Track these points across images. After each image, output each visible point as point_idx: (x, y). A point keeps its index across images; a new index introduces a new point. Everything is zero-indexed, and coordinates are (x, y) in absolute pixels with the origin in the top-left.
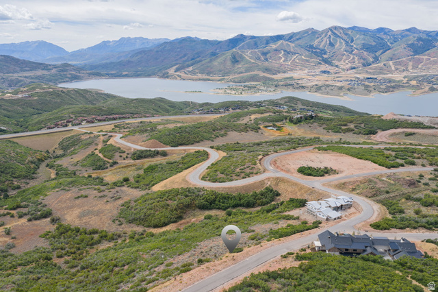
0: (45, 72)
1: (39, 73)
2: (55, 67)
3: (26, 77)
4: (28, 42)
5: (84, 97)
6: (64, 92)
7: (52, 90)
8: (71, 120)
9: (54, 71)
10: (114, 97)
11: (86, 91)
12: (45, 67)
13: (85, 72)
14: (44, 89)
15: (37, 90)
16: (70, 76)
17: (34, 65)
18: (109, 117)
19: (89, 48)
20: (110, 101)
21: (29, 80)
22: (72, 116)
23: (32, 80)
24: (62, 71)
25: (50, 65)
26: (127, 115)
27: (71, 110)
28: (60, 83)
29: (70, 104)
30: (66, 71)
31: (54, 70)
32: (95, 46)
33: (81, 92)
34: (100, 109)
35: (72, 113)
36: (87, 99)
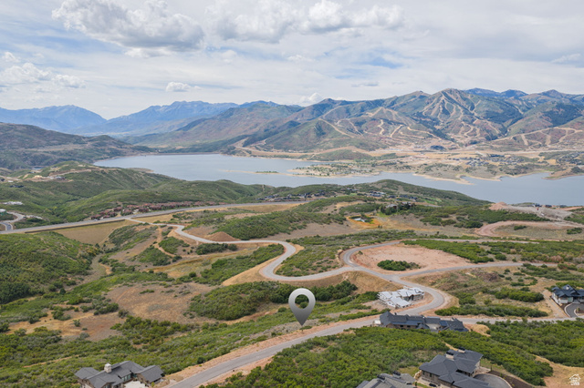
0: (78, 147)
1: (71, 147)
2: (91, 139)
3: (54, 153)
4: (54, 108)
5: (129, 179)
6: (105, 173)
7: (90, 170)
8: (119, 208)
9: (89, 145)
10: (166, 179)
11: (131, 172)
12: (78, 140)
13: (128, 146)
14: (80, 168)
15: (73, 171)
16: (109, 151)
17: (64, 137)
18: (165, 204)
19: (133, 115)
20: (163, 186)
21: (57, 157)
22: (120, 203)
23: (61, 157)
24: (100, 145)
25: (84, 138)
26: (186, 203)
27: (118, 196)
28: (97, 160)
29: (113, 188)
30: (105, 145)
31: (89, 143)
32: (140, 112)
33: (126, 173)
34: (153, 195)
35: (120, 200)
36: (133, 182)
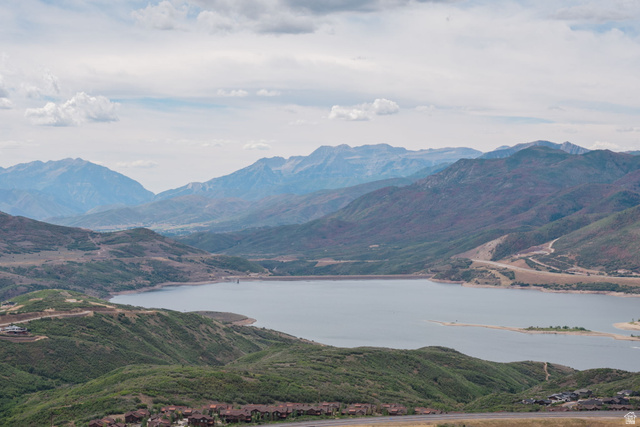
0: (77, 256)
1: (61, 257)
2: (109, 239)
3: (20, 271)
4: (38, 164)
5: (188, 339)
6: (126, 322)
7: (90, 313)
8: (141, 412)
9: (102, 253)
10: (283, 341)
11: (195, 319)
12: (77, 238)
13: (197, 257)
14: (68, 307)
15: (50, 313)
16: (148, 269)
17: (48, 233)
18: (263, 408)
19: (216, 181)
20: (272, 356)
21: (27, 281)
22: (145, 400)
23: (36, 281)
24: (129, 252)
25: (93, 234)
26: (324, 406)
27: (143, 381)
28: (119, 290)
29: (143, 360)
30: (140, 252)
31: (105, 249)
32: (235, 175)
33: (179, 322)
34: (237, 381)
35: (147, 390)
36: (197, 346)
